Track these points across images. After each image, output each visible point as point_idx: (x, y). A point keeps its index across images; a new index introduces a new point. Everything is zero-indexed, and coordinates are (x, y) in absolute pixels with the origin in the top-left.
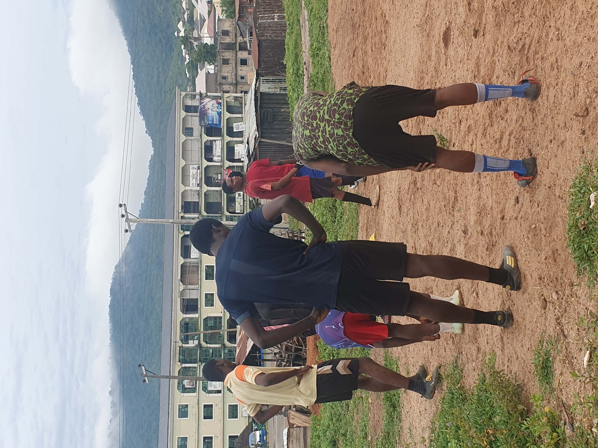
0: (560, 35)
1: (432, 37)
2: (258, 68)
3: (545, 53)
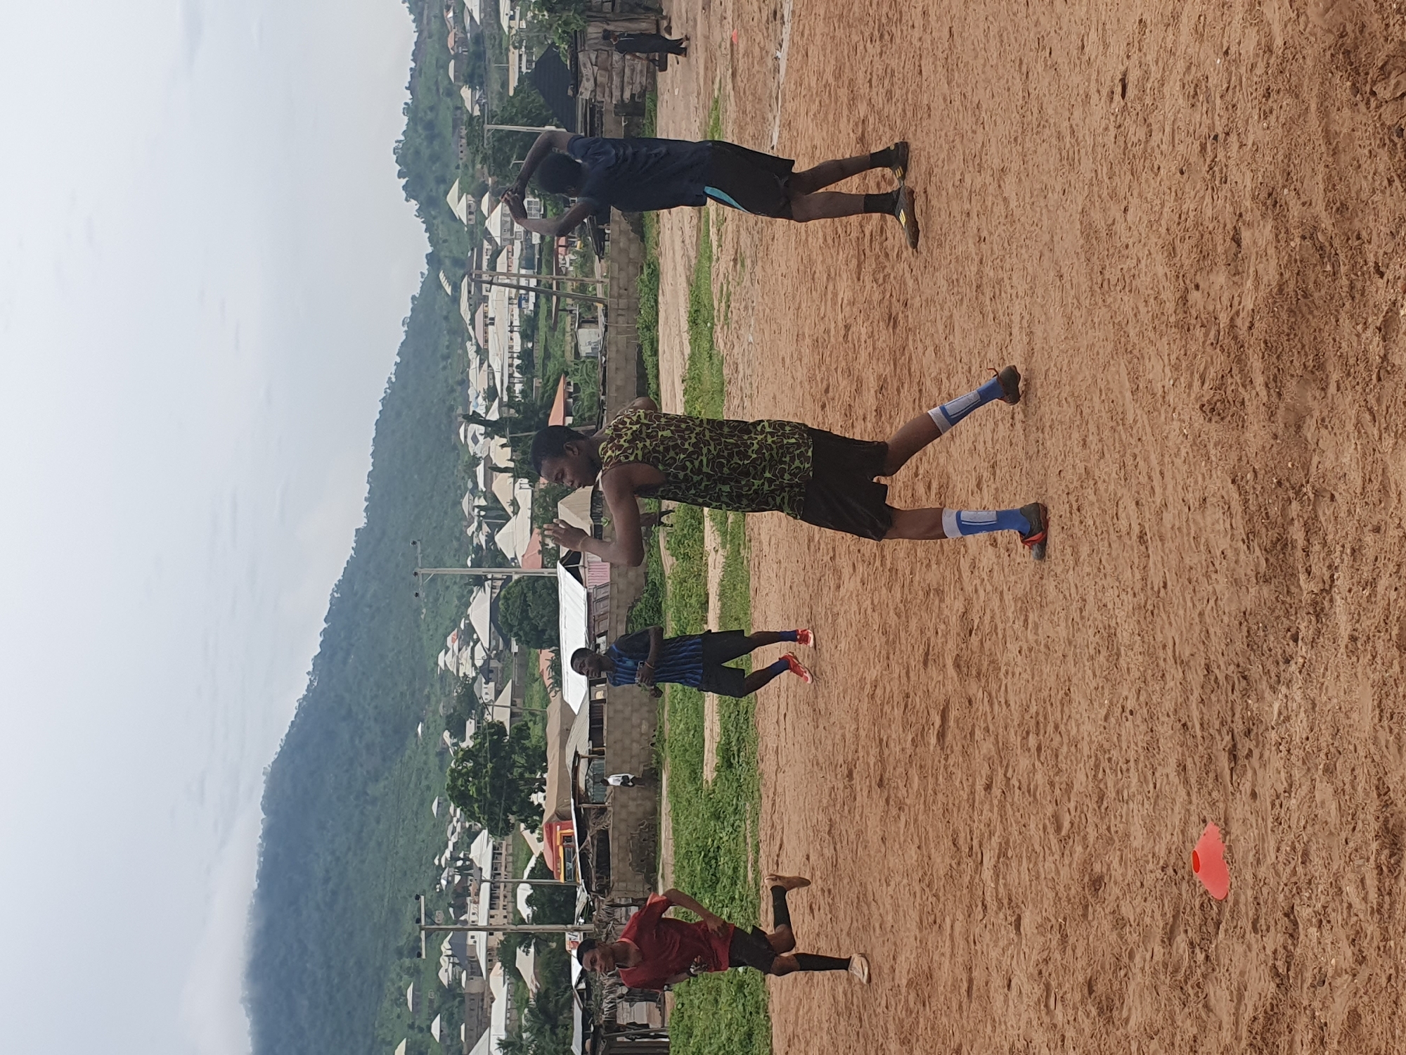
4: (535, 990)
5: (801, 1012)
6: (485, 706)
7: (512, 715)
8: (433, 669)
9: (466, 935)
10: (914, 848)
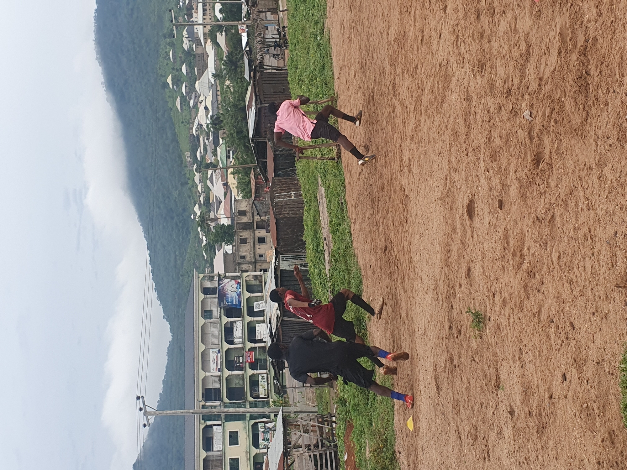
1: (455, 210)
2: (277, 245)
3: (576, 223)
4: (226, 52)
5: (346, 56)
9: (194, 28)
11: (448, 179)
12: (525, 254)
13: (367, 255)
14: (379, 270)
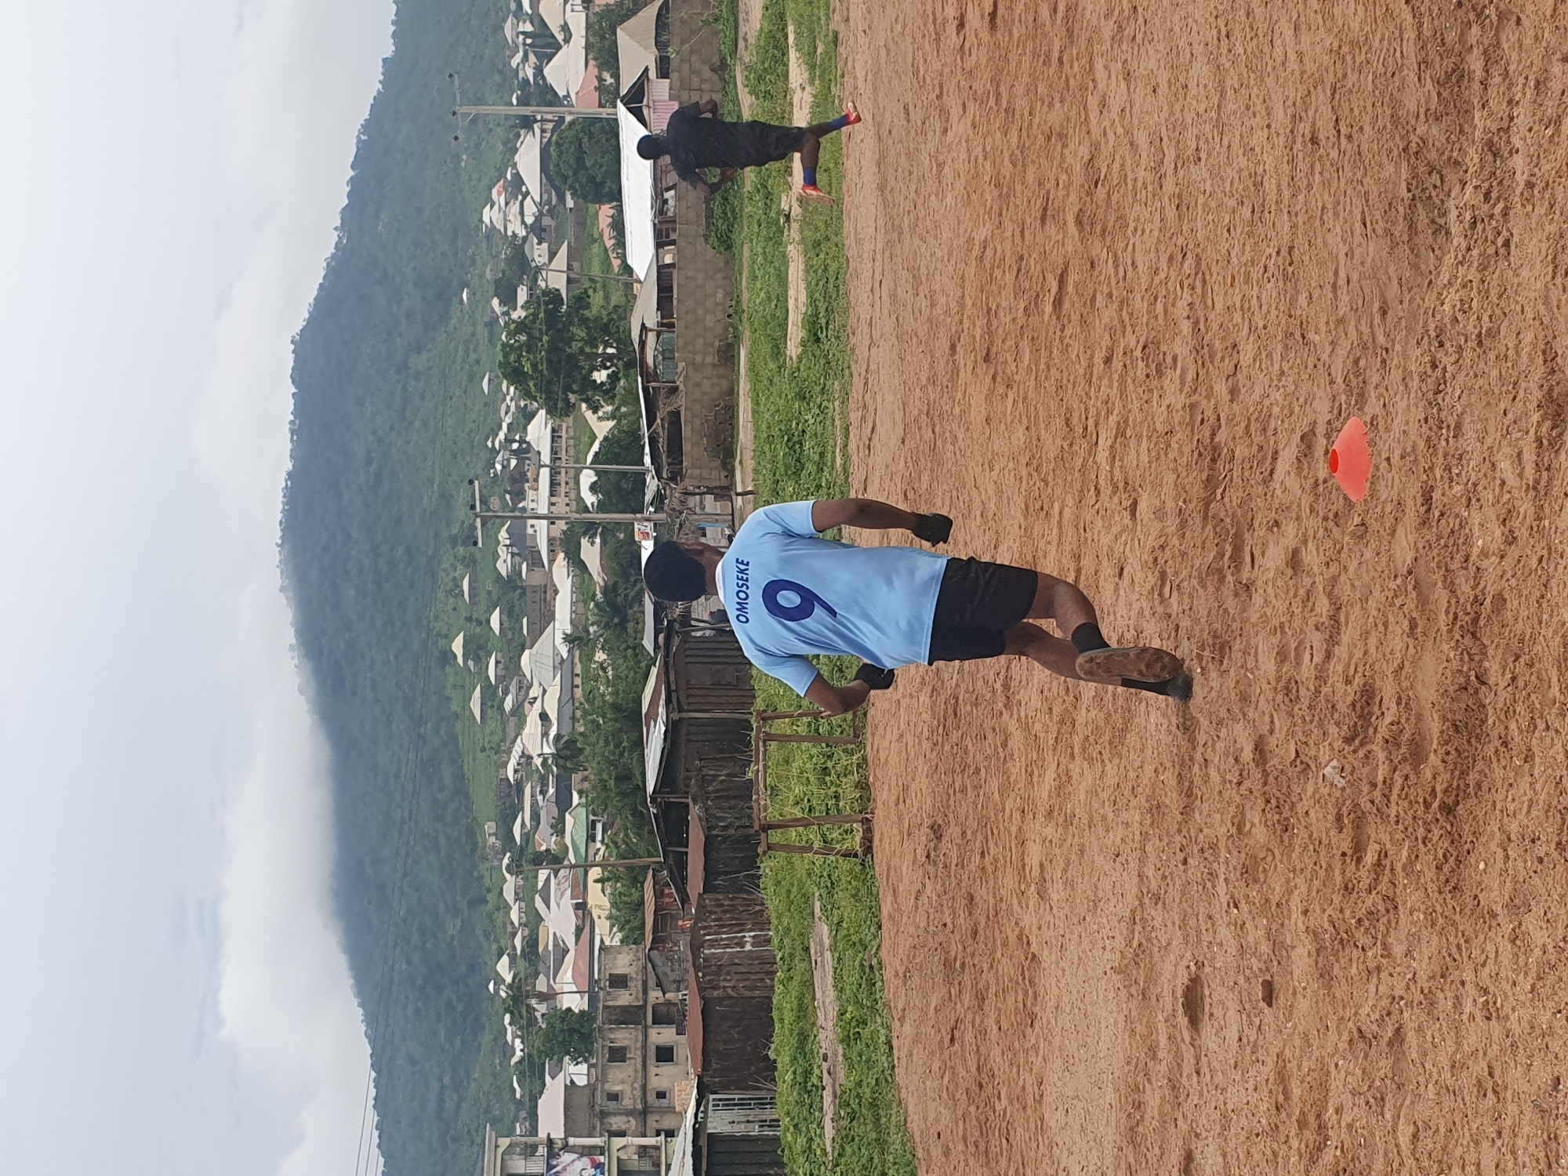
0: (1491, 1004)
1: (1154, 1000)
2: (703, 1069)
3: (1457, 1050)
4: (602, 583)
6: (538, 270)
7: (569, 281)
8: (477, 226)
9: (526, 523)
10: (1022, 429)
11: (1137, 920)
12: (1330, 1125)
13: (932, 1106)
14: (961, 1147)
